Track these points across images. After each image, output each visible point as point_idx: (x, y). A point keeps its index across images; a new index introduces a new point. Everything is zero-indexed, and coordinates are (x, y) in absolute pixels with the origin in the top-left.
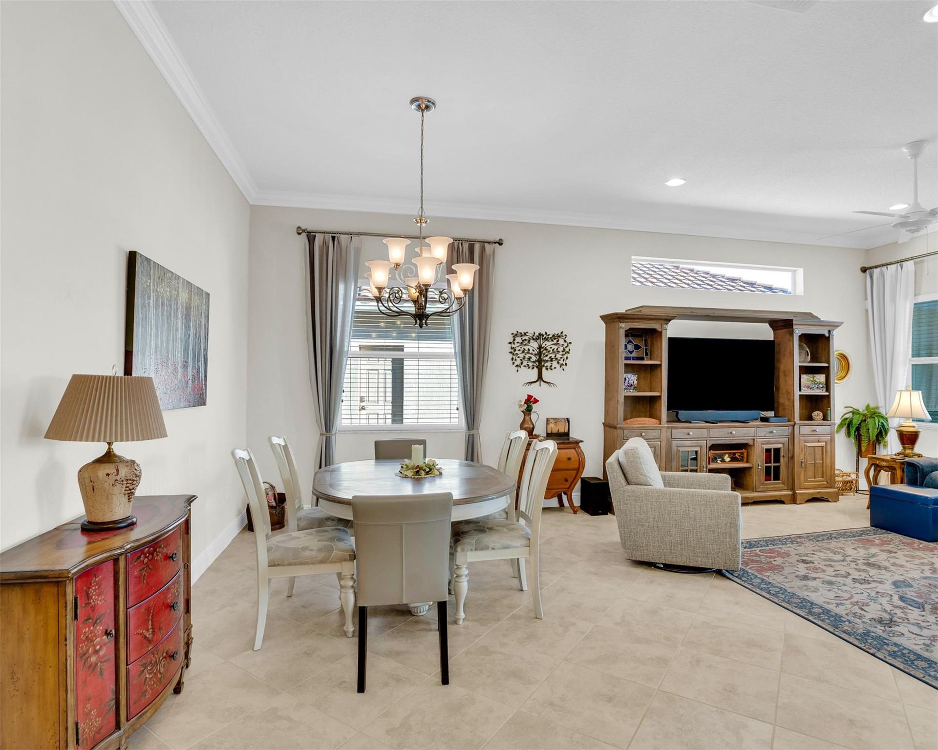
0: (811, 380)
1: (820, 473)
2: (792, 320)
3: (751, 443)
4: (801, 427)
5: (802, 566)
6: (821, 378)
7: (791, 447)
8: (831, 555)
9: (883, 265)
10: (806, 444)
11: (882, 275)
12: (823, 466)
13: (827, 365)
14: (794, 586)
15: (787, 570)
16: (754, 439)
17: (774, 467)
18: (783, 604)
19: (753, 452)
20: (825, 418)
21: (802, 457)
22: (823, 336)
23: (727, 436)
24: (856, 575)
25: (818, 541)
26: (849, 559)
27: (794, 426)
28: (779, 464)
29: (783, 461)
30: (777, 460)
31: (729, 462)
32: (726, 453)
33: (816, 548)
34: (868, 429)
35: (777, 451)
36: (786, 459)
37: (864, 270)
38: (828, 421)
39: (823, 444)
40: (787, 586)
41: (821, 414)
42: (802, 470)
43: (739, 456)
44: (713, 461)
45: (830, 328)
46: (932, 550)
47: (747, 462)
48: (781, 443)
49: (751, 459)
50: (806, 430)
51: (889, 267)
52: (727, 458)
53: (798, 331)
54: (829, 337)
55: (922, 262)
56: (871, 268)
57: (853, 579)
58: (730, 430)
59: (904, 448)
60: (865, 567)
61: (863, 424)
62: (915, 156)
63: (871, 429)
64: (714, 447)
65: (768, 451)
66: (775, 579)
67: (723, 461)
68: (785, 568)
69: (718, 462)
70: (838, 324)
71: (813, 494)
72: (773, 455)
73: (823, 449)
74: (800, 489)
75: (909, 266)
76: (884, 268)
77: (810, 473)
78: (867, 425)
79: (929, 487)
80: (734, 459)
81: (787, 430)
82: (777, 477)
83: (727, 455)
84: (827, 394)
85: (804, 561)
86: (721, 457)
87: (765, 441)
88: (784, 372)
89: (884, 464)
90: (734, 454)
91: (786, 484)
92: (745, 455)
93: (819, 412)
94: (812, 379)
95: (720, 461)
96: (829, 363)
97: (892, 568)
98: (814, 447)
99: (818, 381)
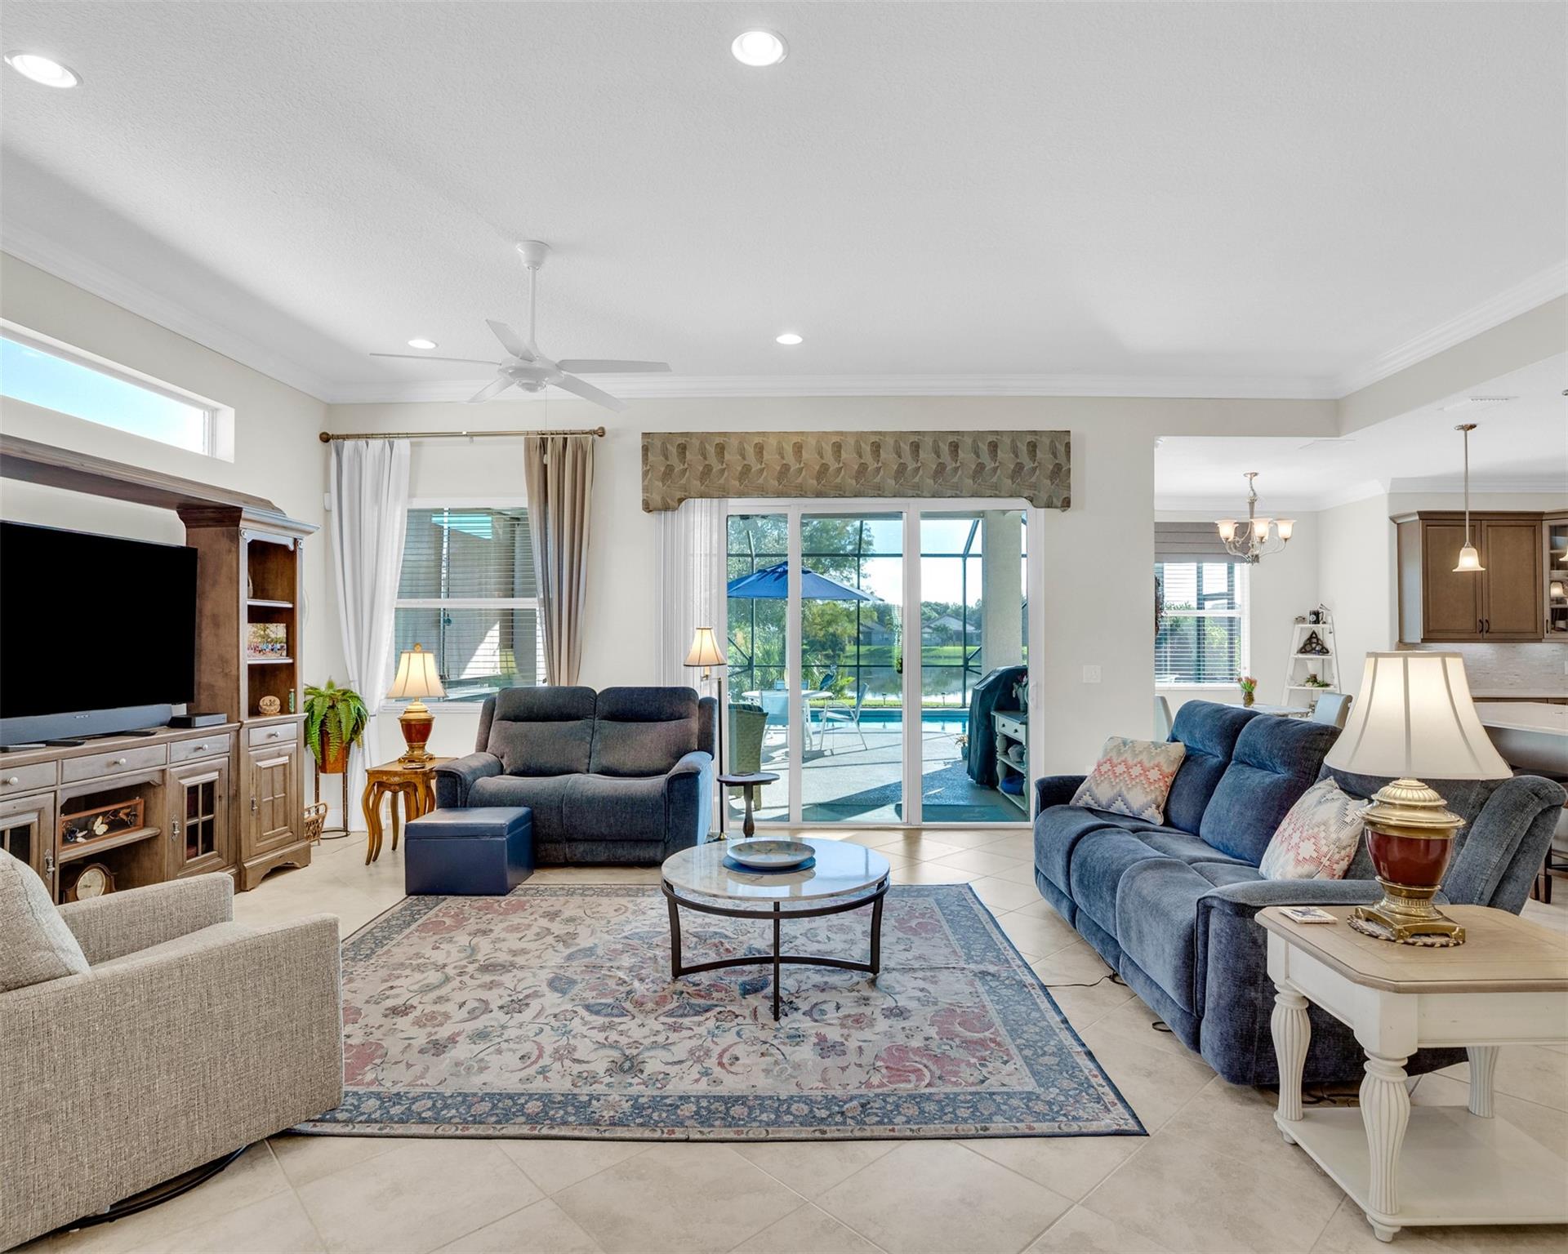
0: (260, 636)
1: (281, 817)
2: (239, 510)
3: (157, 779)
4: (251, 730)
5: (403, 1023)
6: (278, 631)
7: (233, 775)
8: (418, 976)
9: (359, 436)
10: (259, 764)
11: (357, 452)
12: (285, 802)
13: (290, 606)
14: (437, 1076)
15: (393, 1046)
16: (163, 771)
17: (204, 823)
18: (472, 1132)
19: (159, 801)
20: (284, 709)
21: (253, 792)
22: (284, 547)
23: (106, 771)
24: (495, 998)
25: (368, 957)
26: (450, 971)
27: (238, 731)
28: (211, 816)
29: (220, 806)
30: (209, 808)
31: (105, 833)
32: (97, 816)
33: (383, 973)
34: (340, 722)
35: (209, 787)
36: (224, 802)
37: (325, 438)
38: (291, 713)
39: (285, 759)
40: (430, 1082)
41: (278, 702)
42: (253, 819)
43: (127, 815)
44: (65, 841)
45: (296, 535)
46: (521, 907)
47: (145, 825)
48: (216, 770)
49: (155, 817)
50: (258, 735)
51: (370, 441)
52: (100, 827)
53: (249, 532)
54: (293, 553)
55: (419, 444)
56: (338, 437)
57: (501, 1007)
58: (111, 757)
59: (411, 748)
60: (487, 978)
61: (331, 714)
62: (536, 264)
63: (343, 720)
64: (71, 806)
65: (193, 790)
66: (394, 1080)
67: (91, 835)
68: (384, 1043)
69: (79, 840)
70: (311, 529)
71: (272, 861)
72: (202, 798)
73: (285, 770)
74: (251, 857)
75: (403, 445)
76: (362, 443)
77: (266, 822)
78: (337, 715)
79: (476, 806)
80: (115, 825)
81: (224, 741)
82: (209, 847)
83: (100, 820)
84: (291, 661)
85: (395, 1011)
86: (87, 827)
87: (186, 771)
88: (215, 617)
89: (396, 779)
90: (116, 813)
91: (225, 856)
92: (141, 808)
93: (272, 698)
94: (262, 633)
95: (83, 837)
96: (293, 602)
97: (520, 960)
98: (272, 767)
99: (273, 636)
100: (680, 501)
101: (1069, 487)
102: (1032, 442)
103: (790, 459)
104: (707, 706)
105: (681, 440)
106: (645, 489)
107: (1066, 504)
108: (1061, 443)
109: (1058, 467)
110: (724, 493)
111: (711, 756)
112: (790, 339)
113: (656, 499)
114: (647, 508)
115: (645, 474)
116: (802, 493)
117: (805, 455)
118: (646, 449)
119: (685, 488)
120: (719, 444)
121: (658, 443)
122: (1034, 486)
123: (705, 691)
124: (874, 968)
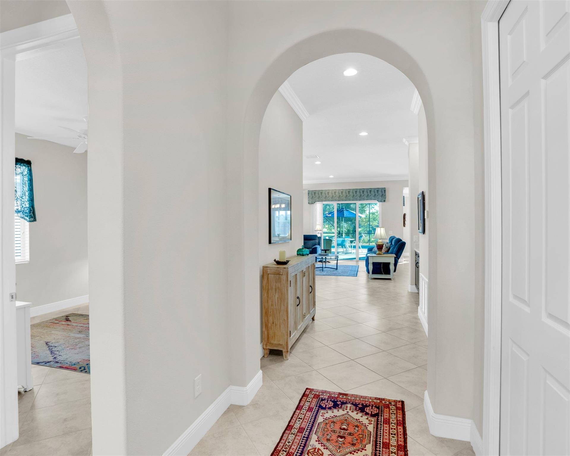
100: (315, 202)
101: (385, 198)
102: (378, 190)
103: (334, 195)
104: (320, 238)
105: (314, 192)
106: (308, 200)
107: (385, 201)
108: (384, 190)
109: (383, 194)
110: (322, 201)
111: (319, 246)
112: (331, 177)
113: (310, 202)
114: (309, 203)
115: (309, 198)
116: (336, 200)
117: (336, 194)
118: (308, 193)
119: (315, 200)
120: (321, 192)
121: (311, 192)
122: (378, 198)
123: (319, 235)
124: (337, 269)
